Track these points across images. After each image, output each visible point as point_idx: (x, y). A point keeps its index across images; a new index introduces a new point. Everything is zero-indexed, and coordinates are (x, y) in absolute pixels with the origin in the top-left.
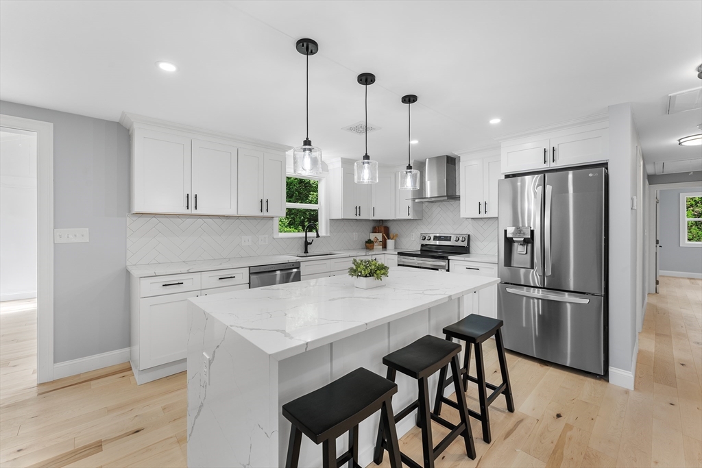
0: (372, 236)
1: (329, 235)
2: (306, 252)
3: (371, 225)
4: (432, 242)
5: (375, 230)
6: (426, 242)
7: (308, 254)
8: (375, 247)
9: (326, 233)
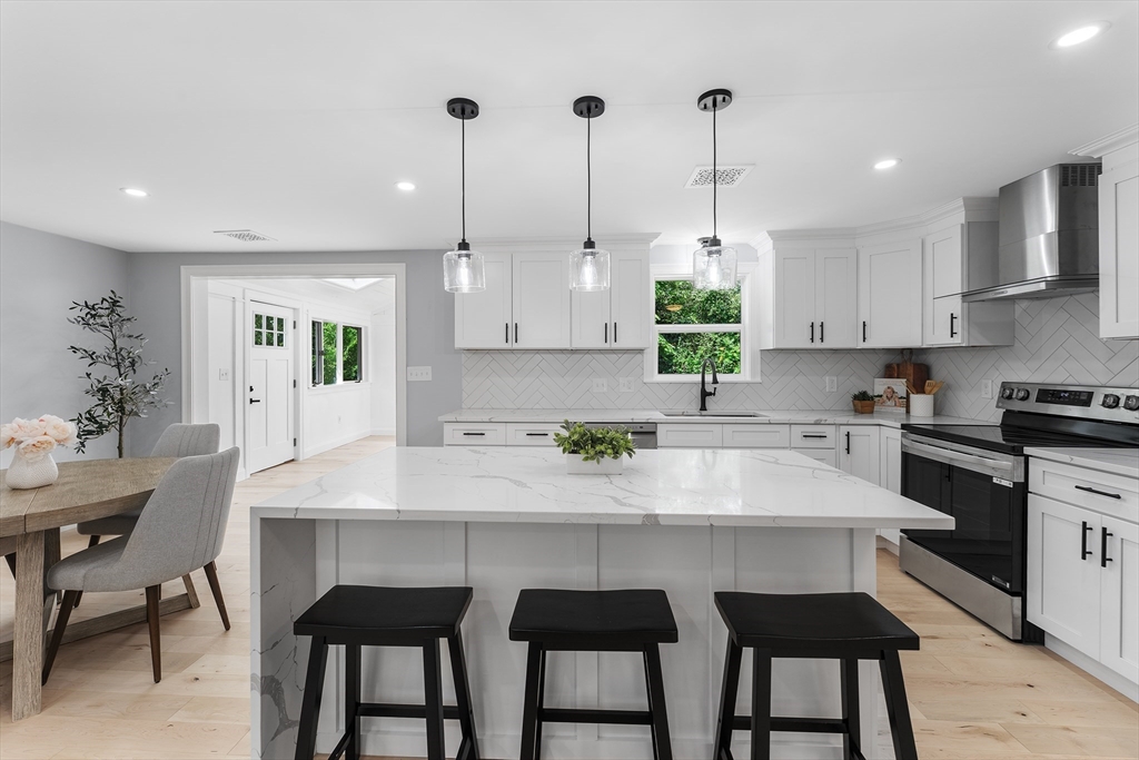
0: (880, 386)
1: (758, 379)
2: (703, 408)
3: (882, 361)
4: (1033, 406)
5: (890, 372)
6: (1017, 406)
7: (704, 413)
8: (876, 408)
9: (753, 375)
